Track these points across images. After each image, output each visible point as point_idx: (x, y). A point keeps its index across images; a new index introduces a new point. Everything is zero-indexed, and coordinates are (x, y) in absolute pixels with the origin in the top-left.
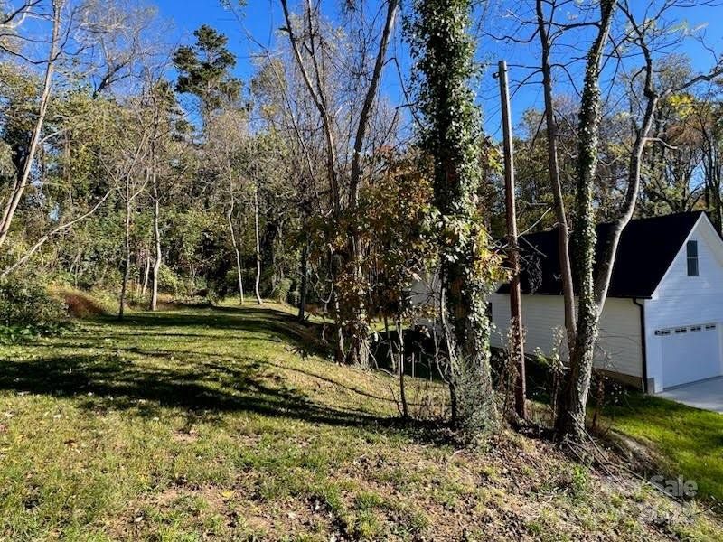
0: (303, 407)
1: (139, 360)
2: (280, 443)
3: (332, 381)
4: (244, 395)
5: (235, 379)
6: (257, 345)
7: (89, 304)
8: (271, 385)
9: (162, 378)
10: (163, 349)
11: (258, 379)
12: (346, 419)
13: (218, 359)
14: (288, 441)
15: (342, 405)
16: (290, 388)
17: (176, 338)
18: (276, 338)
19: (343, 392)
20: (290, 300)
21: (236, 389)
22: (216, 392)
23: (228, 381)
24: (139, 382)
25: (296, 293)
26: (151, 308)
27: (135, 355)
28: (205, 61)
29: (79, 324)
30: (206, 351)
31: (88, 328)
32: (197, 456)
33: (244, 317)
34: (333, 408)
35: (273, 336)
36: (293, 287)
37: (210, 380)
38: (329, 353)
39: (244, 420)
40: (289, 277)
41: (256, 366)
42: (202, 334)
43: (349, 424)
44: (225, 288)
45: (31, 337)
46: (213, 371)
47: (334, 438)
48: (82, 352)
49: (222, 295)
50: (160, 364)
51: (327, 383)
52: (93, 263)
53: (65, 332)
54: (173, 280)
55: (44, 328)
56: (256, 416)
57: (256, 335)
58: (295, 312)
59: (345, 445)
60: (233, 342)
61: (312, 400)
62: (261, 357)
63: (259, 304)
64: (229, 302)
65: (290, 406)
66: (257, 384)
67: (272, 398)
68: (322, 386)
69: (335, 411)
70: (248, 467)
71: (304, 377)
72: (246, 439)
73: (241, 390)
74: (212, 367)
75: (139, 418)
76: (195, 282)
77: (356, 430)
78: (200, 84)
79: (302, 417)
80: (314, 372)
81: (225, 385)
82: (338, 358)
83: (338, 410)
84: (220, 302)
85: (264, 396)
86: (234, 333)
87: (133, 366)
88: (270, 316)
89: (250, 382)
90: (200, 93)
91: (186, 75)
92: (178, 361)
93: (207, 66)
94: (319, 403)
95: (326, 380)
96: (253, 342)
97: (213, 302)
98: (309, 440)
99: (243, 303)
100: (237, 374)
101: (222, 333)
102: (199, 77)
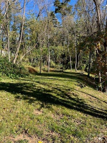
0: (83, 106)
1: (38, 85)
2: (69, 121)
3: (96, 98)
4: (63, 99)
5: (62, 93)
6: (72, 83)
7: (34, 70)
8: (73, 97)
9: (41, 91)
10: (45, 82)
11: (69, 94)
12: (99, 114)
13: (59, 86)
14: (73, 121)
15: (99, 107)
16: (80, 98)
17: (50, 79)
18: (79, 81)
19: (100, 102)
20: (86, 70)
21: (61, 96)
22: (55, 97)
23: (59, 94)
24: (34, 91)
25: (88, 68)
26: (48, 72)
27: (37, 83)
28: (62, 2)
29: (31, 75)
30: (56, 84)
31: (32, 76)
32: (37, 121)
33: (71, 75)
34: (94, 108)
35: (78, 81)
36: (87, 67)
37: (54, 93)
38: (96, 87)
39: (60, 109)
40: (85, 64)
41: (69, 90)
42: (58, 79)
43: (100, 117)
44: (67, 67)
45: (18, 77)
46: (56, 90)
47: (92, 123)
48: (26, 82)
49: (66, 69)
50: (42, 86)
51: (94, 98)
52: (37, 61)
53: (27, 77)
54: (54, 64)
55: (22, 75)
56: (64, 107)
57: (73, 80)
58: (87, 74)
59: (96, 128)
60: (65, 82)
61: (87, 104)
62: (72, 87)
63: (76, 71)
64: (68, 71)
65: (78, 105)
66: (68, 96)
67: (72, 101)
68: (92, 99)
69: (95, 110)
70: (53, 130)
71: (85, 95)
72: (58, 117)
73: (63, 97)
74: (56, 89)
75: (28, 103)
76: (60, 65)
77: (103, 121)
78: (61, 10)
79: (81, 111)
80: (90, 93)
81: (58, 95)
82: (99, 89)
83: (97, 109)
84: (65, 70)
85: (70, 100)
86: (67, 79)
87: (35, 86)
88: (78, 75)
89: (66, 95)
90: (60, 12)
91: (57, 8)
92: (47, 86)
93: (62, 4)
94: (90, 105)
95: (94, 97)
96: (71, 82)
97: (63, 71)
98: (81, 122)
99: (72, 71)
100: (63, 92)
101: (63, 79)
102: (60, 7)
